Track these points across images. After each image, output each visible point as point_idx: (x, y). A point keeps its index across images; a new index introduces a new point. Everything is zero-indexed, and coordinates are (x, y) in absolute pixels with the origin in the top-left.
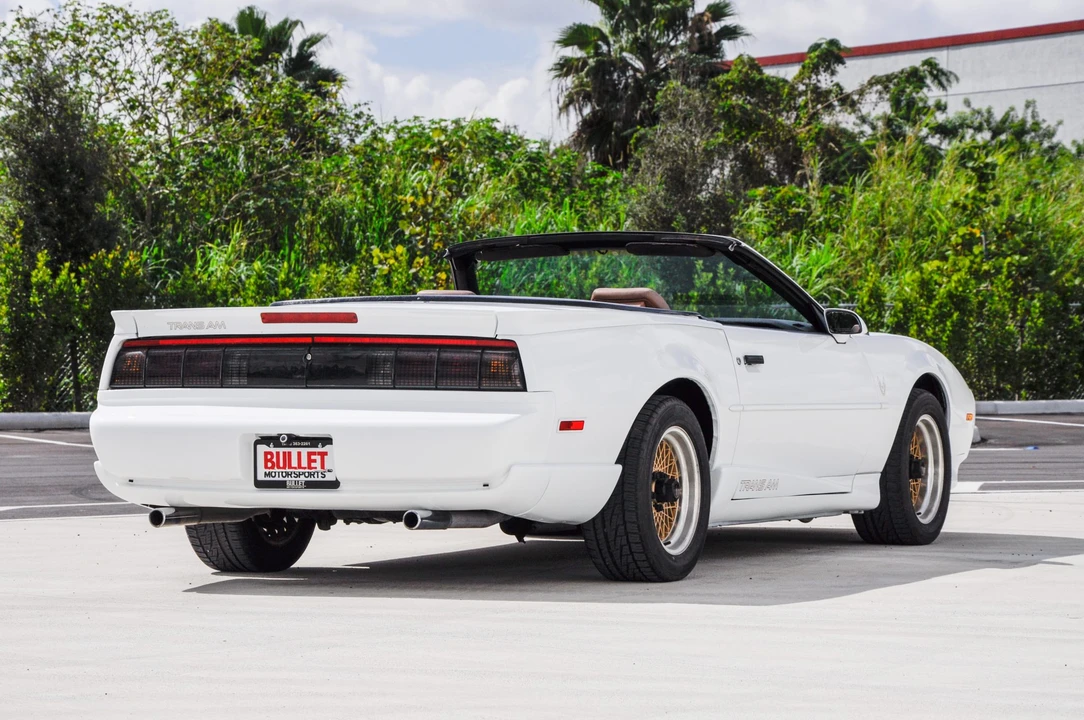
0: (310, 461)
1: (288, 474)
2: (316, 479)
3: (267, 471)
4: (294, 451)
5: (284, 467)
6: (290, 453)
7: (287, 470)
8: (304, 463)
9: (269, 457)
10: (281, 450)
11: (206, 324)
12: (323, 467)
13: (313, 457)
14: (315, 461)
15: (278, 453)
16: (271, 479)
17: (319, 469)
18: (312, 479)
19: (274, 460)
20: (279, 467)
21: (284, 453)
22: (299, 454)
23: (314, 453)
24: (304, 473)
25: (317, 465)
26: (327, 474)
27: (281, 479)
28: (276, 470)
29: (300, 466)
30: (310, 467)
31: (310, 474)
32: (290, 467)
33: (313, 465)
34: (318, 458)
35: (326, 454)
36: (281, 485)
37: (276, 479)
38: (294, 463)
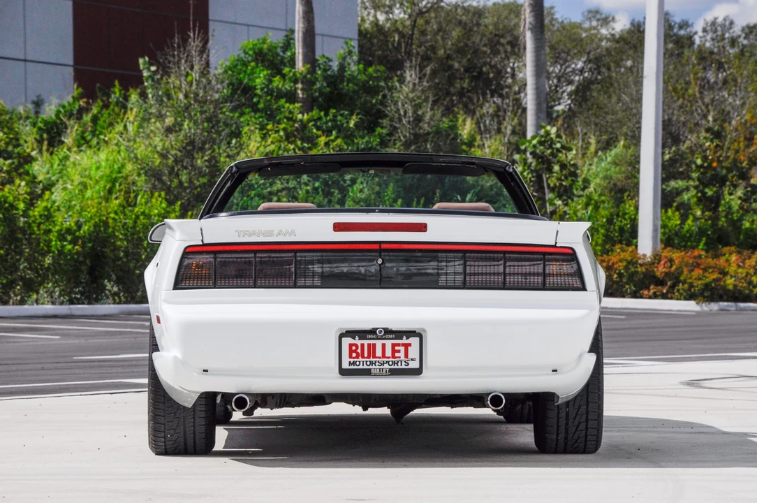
0: (394, 351)
1: (372, 363)
2: (400, 367)
3: (352, 360)
4: (379, 343)
5: (369, 357)
6: (374, 345)
7: (371, 359)
8: (389, 353)
9: (354, 348)
10: (366, 342)
11: (275, 233)
12: (406, 356)
13: (397, 348)
14: (399, 351)
15: (363, 345)
16: (356, 367)
17: (403, 358)
18: (396, 367)
19: (359, 351)
20: (363, 357)
21: (369, 345)
22: (384, 346)
23: (398, 345)
24: (388, 362)
25: (402, 355)
26: (410, 362)
27: (365, 367)
28: (360, 359)
29: (384, 356)
30: (393, 356)
31: (394, 363)
32: (374, 357)
33: (397, 355)
34: (402, 349)
35: (410, 345)
36: (366, 373)
37: (361, 367)
38: (379, 353)
